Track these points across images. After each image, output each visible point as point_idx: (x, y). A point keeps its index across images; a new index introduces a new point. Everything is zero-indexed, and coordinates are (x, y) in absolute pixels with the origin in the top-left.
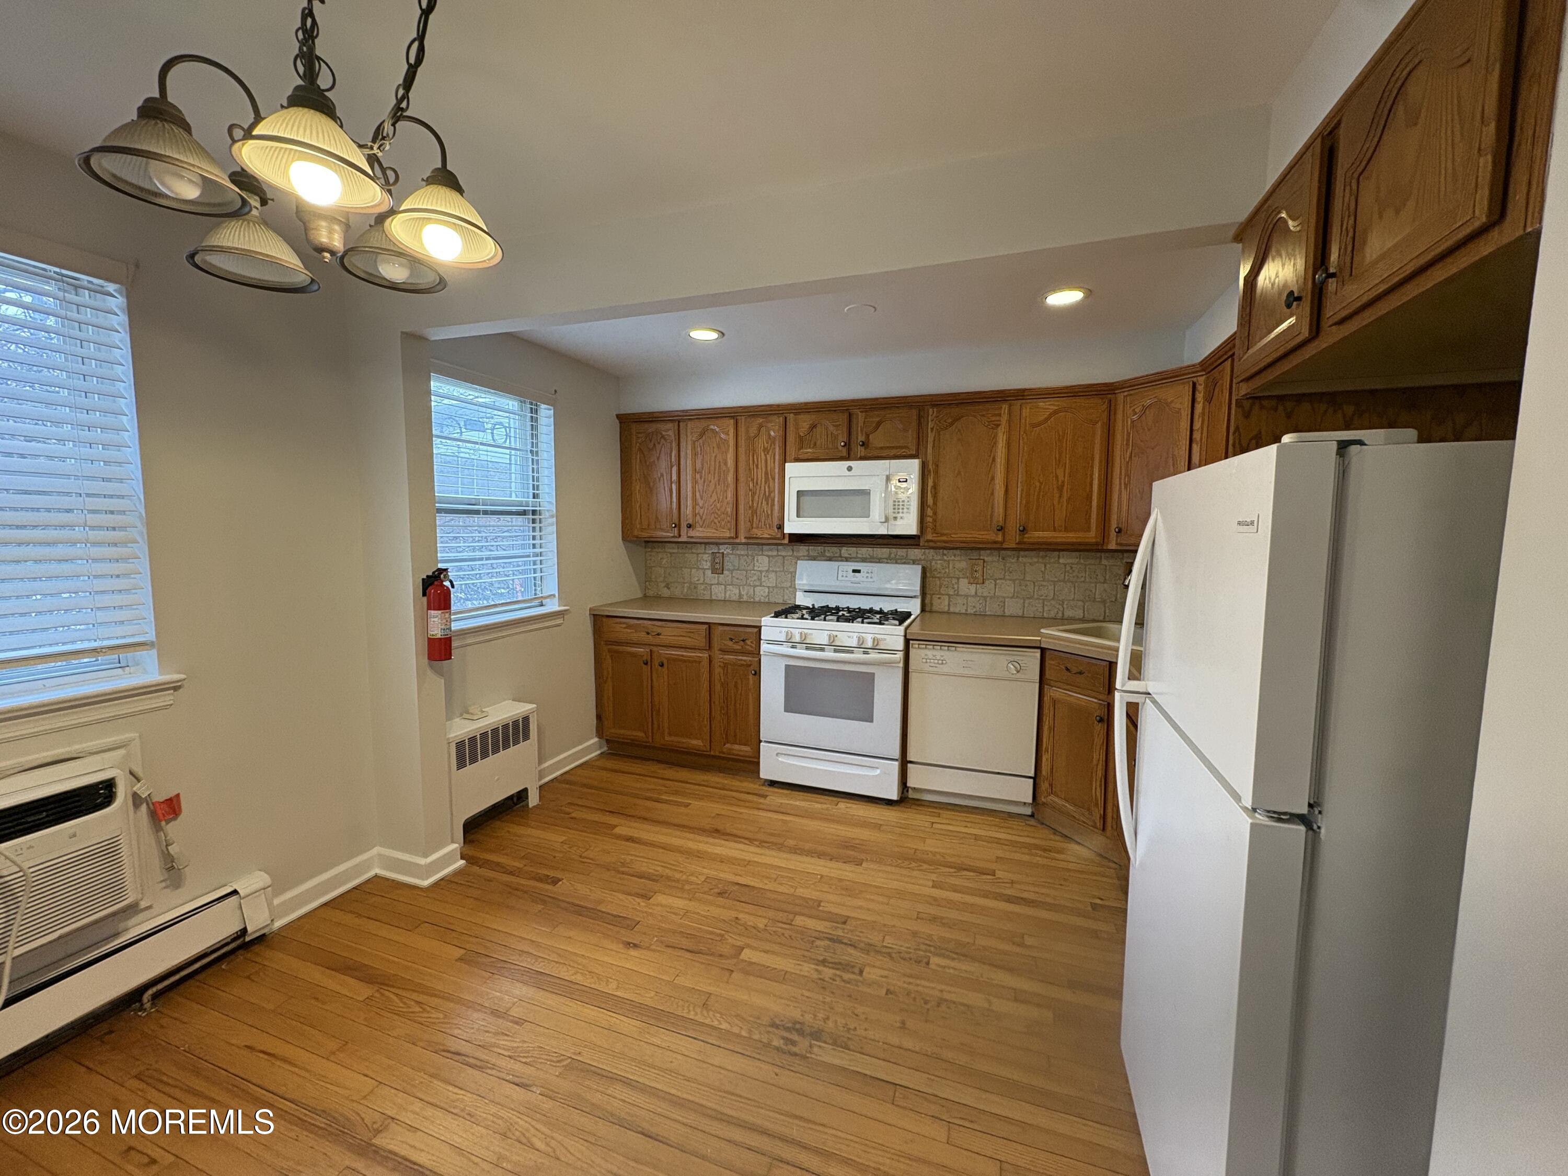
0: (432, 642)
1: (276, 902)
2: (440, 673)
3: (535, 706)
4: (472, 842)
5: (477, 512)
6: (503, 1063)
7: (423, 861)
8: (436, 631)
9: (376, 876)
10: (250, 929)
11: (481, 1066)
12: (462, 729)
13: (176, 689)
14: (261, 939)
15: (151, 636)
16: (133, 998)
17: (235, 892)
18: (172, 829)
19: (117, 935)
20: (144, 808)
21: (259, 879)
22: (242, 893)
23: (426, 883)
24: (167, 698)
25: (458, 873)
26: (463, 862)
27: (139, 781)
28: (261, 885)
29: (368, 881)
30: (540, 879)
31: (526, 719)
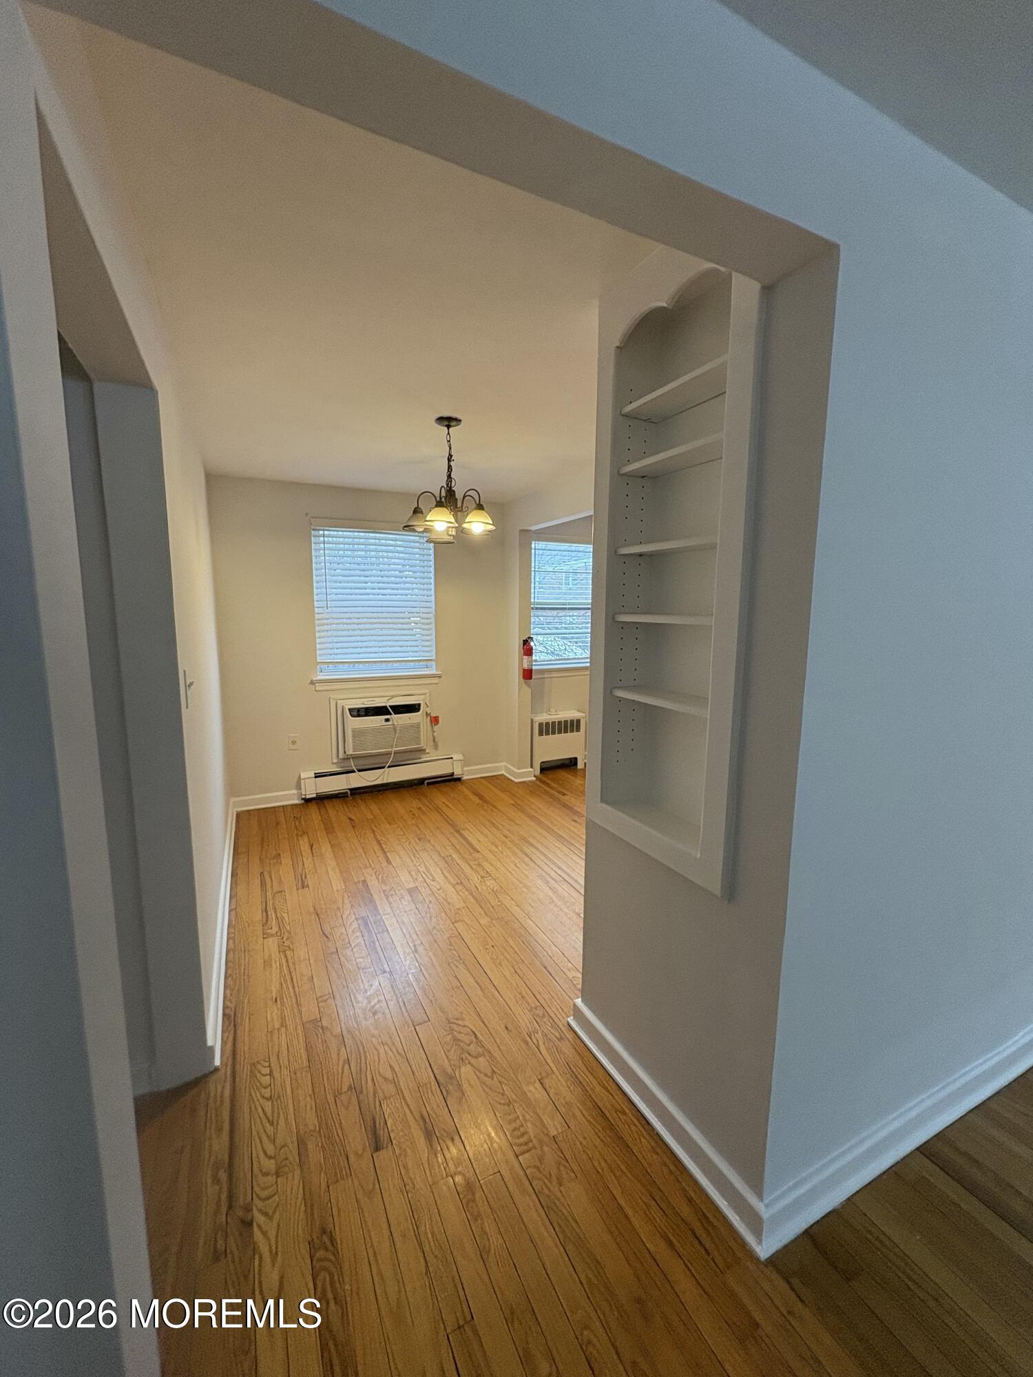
0: (524, 670)
1: (465, 769)
2: (529, 686)
3: (584, 714)
4: (544, 774)
5: (565, 609)
6: (504, 830)
7: (516, 771)
8: (526, 666)
9: (503, 775)
10: (455, 773)
11: (497, 828)
12: (544, 717)
13: (440, 677)
14: (459, 779)
15: (434, 658)
16: (421, 782)
17: (452, 758)
18: (436, 728)
19: (420, 758)
20: (429, 718)
21: (460, 757)
22: (454, 759)
23: (517, 780)
24: (436, 680)
25: (530, 782)
26: (534, 778)
27: (428, 707)
28: (459, 758)
29: (500, 775)
30: (559, 792)
31: (578, 721)
